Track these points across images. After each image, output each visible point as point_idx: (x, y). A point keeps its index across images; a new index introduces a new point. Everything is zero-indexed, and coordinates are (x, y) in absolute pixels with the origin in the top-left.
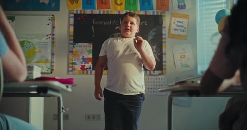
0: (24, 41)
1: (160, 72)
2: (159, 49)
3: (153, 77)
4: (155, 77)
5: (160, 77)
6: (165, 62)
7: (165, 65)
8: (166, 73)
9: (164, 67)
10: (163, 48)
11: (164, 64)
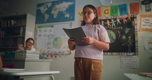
0: (57, 38)
1: (133, 53)
2: (133, 39)
3: (129, 57)
4: (130, 57)
5: (134, 57)
6: (138, 46)
7: (138, 49)
8: (138, 54)
9: (136, 50)
10: (135, 38)
11: (136, 48)
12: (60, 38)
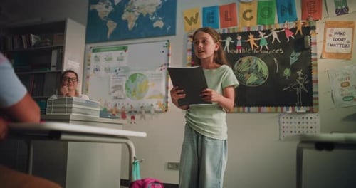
0: (136, 74)
1: (308, 108)
2: (306, 76)
3: (298, 116)
4: (301, 116)
5: (309, 115)
6: (317, 93)
7: (317, 98)
8: (318, 110)
9: (314, 101)
10: (313, 74)
11: (314, 96)
12: (142, 75)
